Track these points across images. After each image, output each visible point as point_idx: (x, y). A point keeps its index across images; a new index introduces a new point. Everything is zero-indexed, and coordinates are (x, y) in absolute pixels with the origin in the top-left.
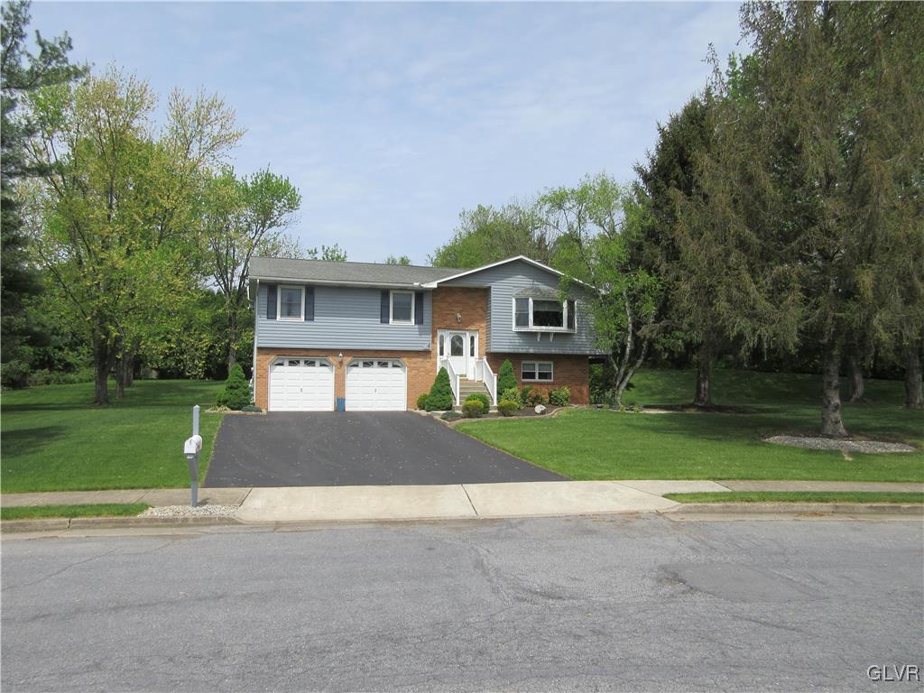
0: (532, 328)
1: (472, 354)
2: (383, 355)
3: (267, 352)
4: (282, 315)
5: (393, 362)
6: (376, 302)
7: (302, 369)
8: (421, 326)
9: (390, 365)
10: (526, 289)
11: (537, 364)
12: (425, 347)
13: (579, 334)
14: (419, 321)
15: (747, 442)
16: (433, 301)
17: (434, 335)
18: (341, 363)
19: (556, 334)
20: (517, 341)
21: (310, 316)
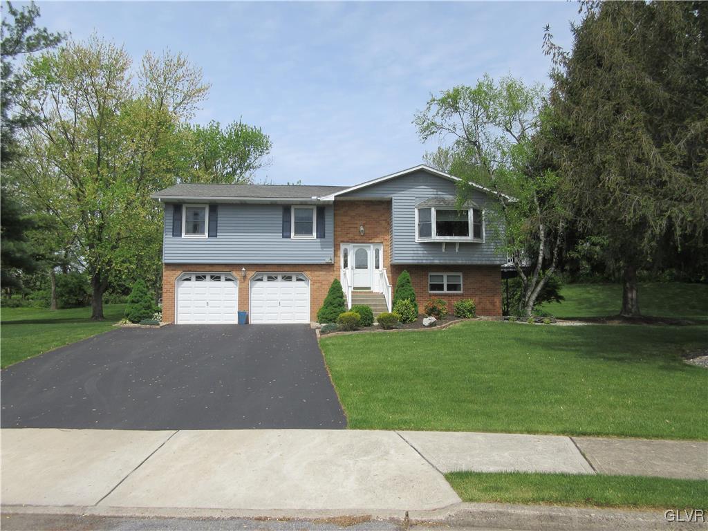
0: (435, 238)
1: (377, 267)
2: (286, 269)
3: (173, 268)
4: (187, 232)
5: (297, 275)
6: (278, 216)
7: (208, 284)
8: (323, 240)
9: (294, 278)
10: (429, 200)
11: (445, 275)
12: (327, 260)
13: (488, 244)
14: (321, 235)
15: (661, 364)
16: (335, 215)
17: (336, 248)
18: (245, 277)
19: (462, 244)
20: (421, 251)
21: (213, 233)
